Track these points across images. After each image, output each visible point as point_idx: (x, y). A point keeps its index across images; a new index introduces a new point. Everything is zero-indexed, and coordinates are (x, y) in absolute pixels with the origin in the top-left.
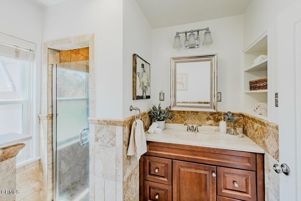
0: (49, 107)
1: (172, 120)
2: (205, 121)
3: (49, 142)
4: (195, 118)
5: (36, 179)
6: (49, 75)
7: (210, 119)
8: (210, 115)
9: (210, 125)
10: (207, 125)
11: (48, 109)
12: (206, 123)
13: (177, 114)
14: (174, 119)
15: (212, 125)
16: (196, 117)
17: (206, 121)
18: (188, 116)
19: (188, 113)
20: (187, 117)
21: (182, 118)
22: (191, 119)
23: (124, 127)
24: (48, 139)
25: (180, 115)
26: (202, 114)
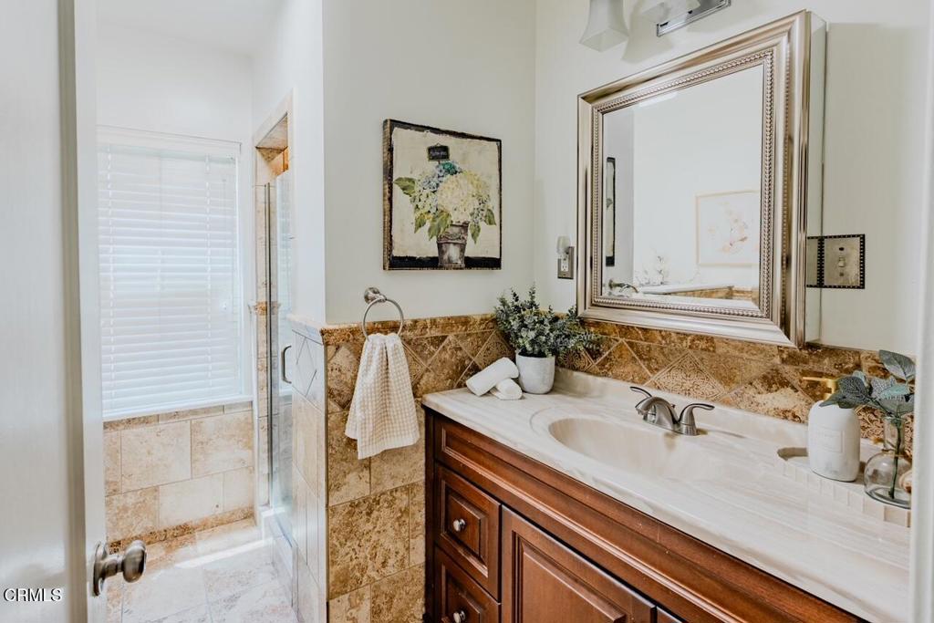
0: (260, 284)
1: (599, 360)
2: (751, 392)
3: (260, 366)
4: (701, 367)
5: (246, 443)
6: (259, 212)
7: (784, 383)
8: (783, 361)
9: (786, 418)
10: (767, 413)
11: (257, 291)
12: (759, 398)
13: (621, 340)
14: (607, 359)
15: (795, 416)
16: (707, 363)
17: (762, 390)
18: (666, 351)
19: (663, 338)
20: (661, 358)
21: (641, 358)
22: (681, 368)
23: (332, 349)
24: (258, 358)
25: (631, 345)
26: (737, 353)
